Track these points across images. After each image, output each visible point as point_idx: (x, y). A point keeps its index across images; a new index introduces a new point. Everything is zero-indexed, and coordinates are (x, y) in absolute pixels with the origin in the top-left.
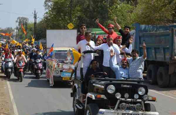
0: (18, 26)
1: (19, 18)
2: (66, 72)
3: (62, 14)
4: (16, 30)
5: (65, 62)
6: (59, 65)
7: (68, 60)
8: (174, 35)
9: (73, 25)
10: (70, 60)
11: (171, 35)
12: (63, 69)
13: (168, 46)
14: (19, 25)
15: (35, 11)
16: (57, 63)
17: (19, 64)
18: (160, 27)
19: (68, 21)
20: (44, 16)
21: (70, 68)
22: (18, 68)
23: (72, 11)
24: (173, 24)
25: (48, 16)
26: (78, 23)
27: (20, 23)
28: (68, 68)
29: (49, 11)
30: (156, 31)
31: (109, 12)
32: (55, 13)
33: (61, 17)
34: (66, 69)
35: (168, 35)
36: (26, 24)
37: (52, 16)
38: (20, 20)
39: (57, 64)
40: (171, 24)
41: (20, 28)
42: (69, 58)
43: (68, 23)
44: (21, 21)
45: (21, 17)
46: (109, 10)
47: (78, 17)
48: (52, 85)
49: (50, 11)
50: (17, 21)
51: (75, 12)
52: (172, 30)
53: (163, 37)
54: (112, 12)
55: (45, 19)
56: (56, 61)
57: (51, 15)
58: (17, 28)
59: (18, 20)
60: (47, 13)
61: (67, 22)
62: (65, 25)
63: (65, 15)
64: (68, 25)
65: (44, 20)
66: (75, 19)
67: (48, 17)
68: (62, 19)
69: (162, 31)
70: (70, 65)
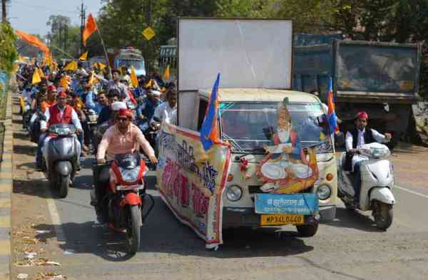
0: (51, 33)
1: (52, 17)
2: (274, 192)
3: (132, 11)
4: (46, 40)
5: (270, 149)
6: (246, 162)
7: (280, 142)
8: (337, 53)
9: (153, 32)
10: (289, 141)
11: (331, 52)
12: (262, 179)
13: (326, 72)
14: (53, 30)
15: (82, 5)
16: (233, 157)
17: (120, 169)
18: (313, 37)
19: (145, 24)
20: (99, 13)
21: (290, 178)
22: (119, 188)
23: (151, 5)
24: (335, 33)
25: (106, 13)
26: (162, 27)
27: (54, 25)
28: (283, 175)
29: (108, 5)
30: (305, 44)
31: (218, 8)
32: (119, 9)
33: (131, 17)
34: (274, 181)
35: (326, 52)
36: (66, 28)
37: (115, 14)
38: (55, 21)
39: (237, 159)
40: (331, 33)
41: (55, 37)
42: (284, 135)
43: (145, 28)
44: (57, 22)
45: (57, 15)
46: (219, 5)
47: (163, 17)
48: (215, 246)
49: (111, 4)
50: (48, 23)
51: (156, 7)
52: (334, 43)
53: (317, 56)
54: (224, 9)
55: (102, 20)
56: (232, 148)
57: (112, 12)
58: (49, 36)
59: (51, 21)
60: (104, 8)
61: (142, 26)
62: (138, 31)
63: (137, 13)
64: (143, 31)
65: (100, 21)
66: (158, 21)
67: (106, 15)
68: (133, 20)
69: (315, 45)
70: (290, 163)
